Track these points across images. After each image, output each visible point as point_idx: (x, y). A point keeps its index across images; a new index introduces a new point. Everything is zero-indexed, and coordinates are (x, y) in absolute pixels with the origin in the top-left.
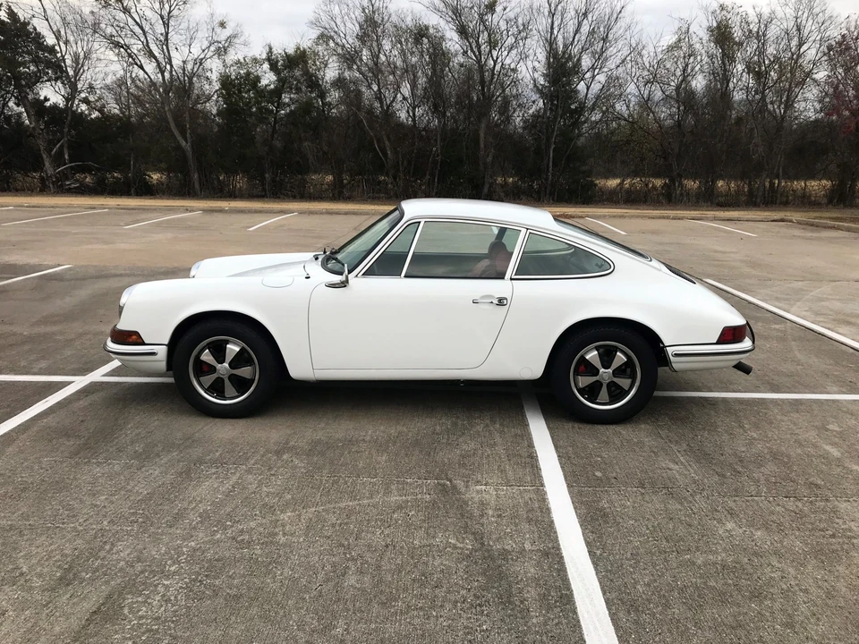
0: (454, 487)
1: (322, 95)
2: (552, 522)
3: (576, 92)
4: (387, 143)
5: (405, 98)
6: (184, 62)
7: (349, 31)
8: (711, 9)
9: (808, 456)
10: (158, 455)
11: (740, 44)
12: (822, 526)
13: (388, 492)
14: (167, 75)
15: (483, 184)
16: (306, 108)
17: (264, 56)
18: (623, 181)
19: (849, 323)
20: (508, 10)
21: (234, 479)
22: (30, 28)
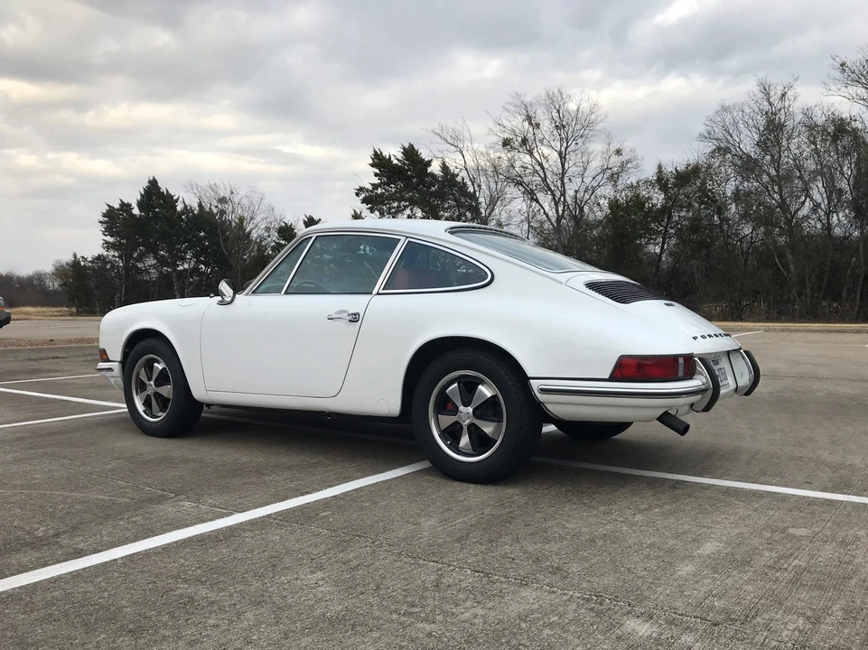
4: (789, 256)
5: (817, 206)
6: (576, 192)
14: (560, 209)
17: (654, 176)
22: (459, 179)
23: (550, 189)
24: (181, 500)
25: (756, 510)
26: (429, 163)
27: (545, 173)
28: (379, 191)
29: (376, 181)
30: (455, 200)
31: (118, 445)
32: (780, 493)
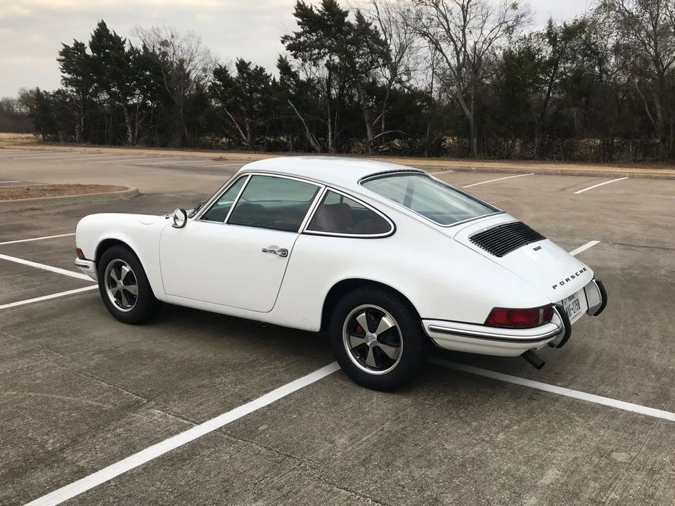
4: (658, 106)
6: (476, 43)
16: (578, 76)
17: (545, 31)
22: (372, 27)
23: (453, 40)
24: (152, 408)
25: (591, 429)
26: (346, 14)
27: (448, 25)
28: (302, 39)
29: (299, 29)
30: (368, 46)
31: (97, 334)
32: (612, 408)
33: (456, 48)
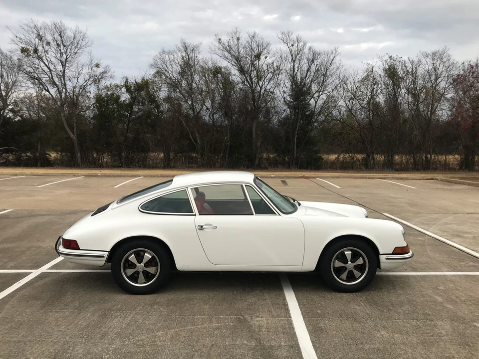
0: (245, 320)
1: (158, 107)
2: (295, 333)
3: (309, 105)
4: (197, 135)
5: (208, 109)
6: (74, 87)
7: (174, 70)
8: (384, 59)
9: (426, 301)
10: (87, 307)
11: (402, 78)
12: (428, 332)
13: (211, 322)
14: (63, 95)
15: (255, 159)
16: (148, 114)
17: (123, 83)
18: (339, 156)
19: (459, 236)
20: (268, 58)
21: (130, 318)
23: (56, 85)
27: (51, 74)
33: (58, 90)
